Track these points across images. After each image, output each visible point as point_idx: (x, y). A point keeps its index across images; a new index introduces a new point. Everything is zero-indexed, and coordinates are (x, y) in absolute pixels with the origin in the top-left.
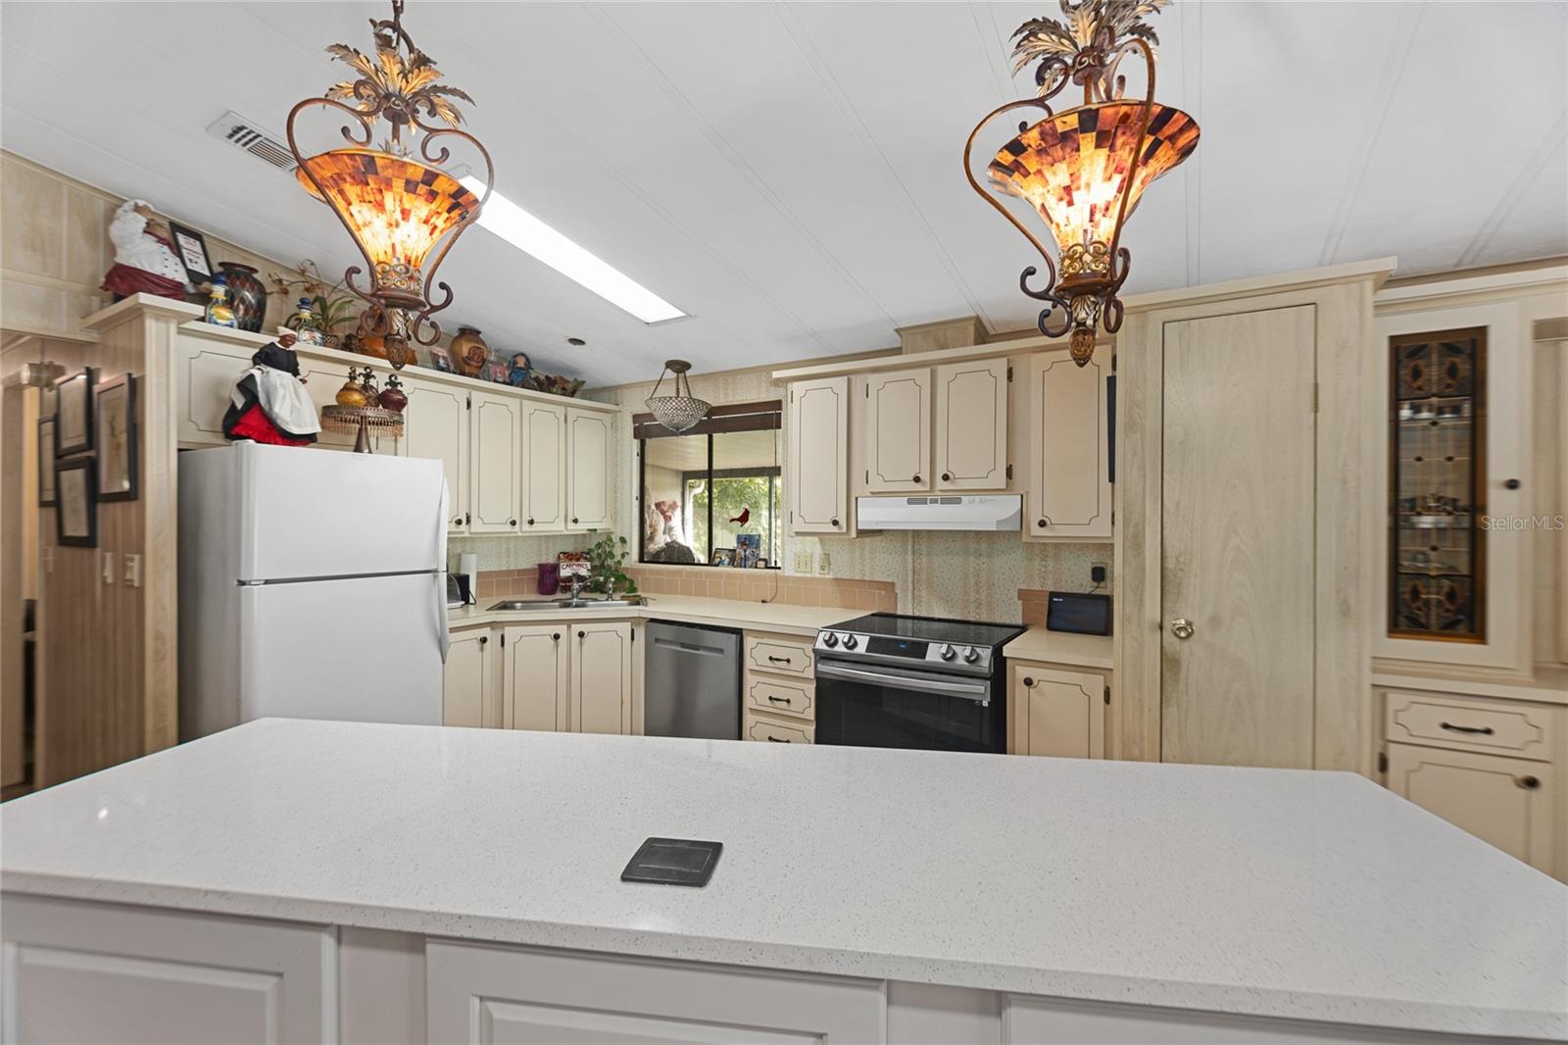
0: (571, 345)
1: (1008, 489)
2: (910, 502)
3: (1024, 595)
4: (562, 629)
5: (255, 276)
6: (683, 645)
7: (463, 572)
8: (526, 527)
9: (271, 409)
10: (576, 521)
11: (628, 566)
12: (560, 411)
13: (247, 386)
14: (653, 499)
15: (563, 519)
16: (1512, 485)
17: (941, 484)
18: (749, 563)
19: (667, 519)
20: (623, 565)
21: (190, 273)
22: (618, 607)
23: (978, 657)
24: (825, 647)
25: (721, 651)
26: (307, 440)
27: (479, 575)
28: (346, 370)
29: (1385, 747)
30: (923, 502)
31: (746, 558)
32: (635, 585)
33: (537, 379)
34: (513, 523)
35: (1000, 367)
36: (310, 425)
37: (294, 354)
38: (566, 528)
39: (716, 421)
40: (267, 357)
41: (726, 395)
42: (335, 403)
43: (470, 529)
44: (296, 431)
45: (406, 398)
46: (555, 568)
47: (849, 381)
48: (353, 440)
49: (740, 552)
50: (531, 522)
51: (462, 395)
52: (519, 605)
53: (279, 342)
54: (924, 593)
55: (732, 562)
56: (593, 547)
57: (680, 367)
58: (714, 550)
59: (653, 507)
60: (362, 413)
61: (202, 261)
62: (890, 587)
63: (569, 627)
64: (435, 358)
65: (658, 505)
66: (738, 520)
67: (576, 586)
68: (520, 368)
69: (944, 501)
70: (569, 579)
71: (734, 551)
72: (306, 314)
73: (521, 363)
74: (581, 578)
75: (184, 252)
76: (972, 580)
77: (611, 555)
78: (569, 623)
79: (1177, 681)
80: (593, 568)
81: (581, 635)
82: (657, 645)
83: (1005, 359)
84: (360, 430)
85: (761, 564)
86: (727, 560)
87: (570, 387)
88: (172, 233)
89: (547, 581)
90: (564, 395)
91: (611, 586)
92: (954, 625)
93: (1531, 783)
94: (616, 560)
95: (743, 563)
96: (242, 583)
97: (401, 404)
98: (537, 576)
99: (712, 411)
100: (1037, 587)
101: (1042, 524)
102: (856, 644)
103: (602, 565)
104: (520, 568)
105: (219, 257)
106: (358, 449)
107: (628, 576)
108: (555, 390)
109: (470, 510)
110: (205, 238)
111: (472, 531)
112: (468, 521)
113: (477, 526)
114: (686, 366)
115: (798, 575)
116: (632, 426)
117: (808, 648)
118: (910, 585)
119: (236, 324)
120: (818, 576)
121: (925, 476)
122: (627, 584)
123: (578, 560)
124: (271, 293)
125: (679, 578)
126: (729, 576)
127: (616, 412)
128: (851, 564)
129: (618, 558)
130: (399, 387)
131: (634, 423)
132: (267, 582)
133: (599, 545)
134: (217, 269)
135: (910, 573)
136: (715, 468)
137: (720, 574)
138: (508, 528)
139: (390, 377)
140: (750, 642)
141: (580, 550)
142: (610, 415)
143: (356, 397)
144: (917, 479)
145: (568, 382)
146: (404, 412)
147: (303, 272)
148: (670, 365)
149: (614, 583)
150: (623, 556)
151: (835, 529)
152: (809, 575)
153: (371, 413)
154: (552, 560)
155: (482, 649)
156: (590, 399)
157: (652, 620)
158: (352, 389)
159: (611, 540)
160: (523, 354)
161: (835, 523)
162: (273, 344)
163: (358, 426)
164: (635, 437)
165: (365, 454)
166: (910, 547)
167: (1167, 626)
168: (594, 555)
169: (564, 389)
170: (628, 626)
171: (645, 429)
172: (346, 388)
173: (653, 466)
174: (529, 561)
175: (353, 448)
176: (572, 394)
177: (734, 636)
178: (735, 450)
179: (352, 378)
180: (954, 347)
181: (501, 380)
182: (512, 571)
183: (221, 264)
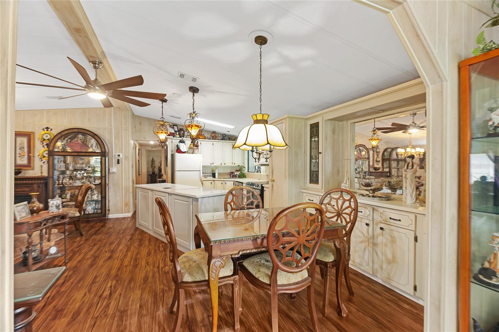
4: (223, 182)
7: (214, 172)
8: (224, 165)
9: (180, 149)
10: (234, 164)
11: (245, 173)
15: (232, 163)
16: (320, 153)
26: (185, 152)
27: (219, 173)
36: (186, 150)
37: (184, 141)
38: (232, 165)
40: (181, 142)
44: (183, 151)
45: (199, 145)
46: (234, 173)
48: (192, 152)
51: (212, 143)
68: (224, 137)
72: (188, 134)
73: (224, 135)
75: (175, 128)
77: (243, 170)
81: (226, 183)
87: (233, 139)
88: (174, 126)
102: (249, 184)
103: (241, 172)
109: (213, 162)
110: (177, 126)
112: (213, 164)
123: (238, 171)
133: (241, 169)
137: (255, 174)
138: (220, 165)
146: (199, 147)
153: (194, 148)
154: (233, 171)
155: (211, 184)
157: (236, 181)
159: (243, 167)
160: (224, 134)
163: (193, 150)
165: (194, 154)
179: (192, 143)
181: (219, 139)
182: (226, 173)
183: (180, 129)
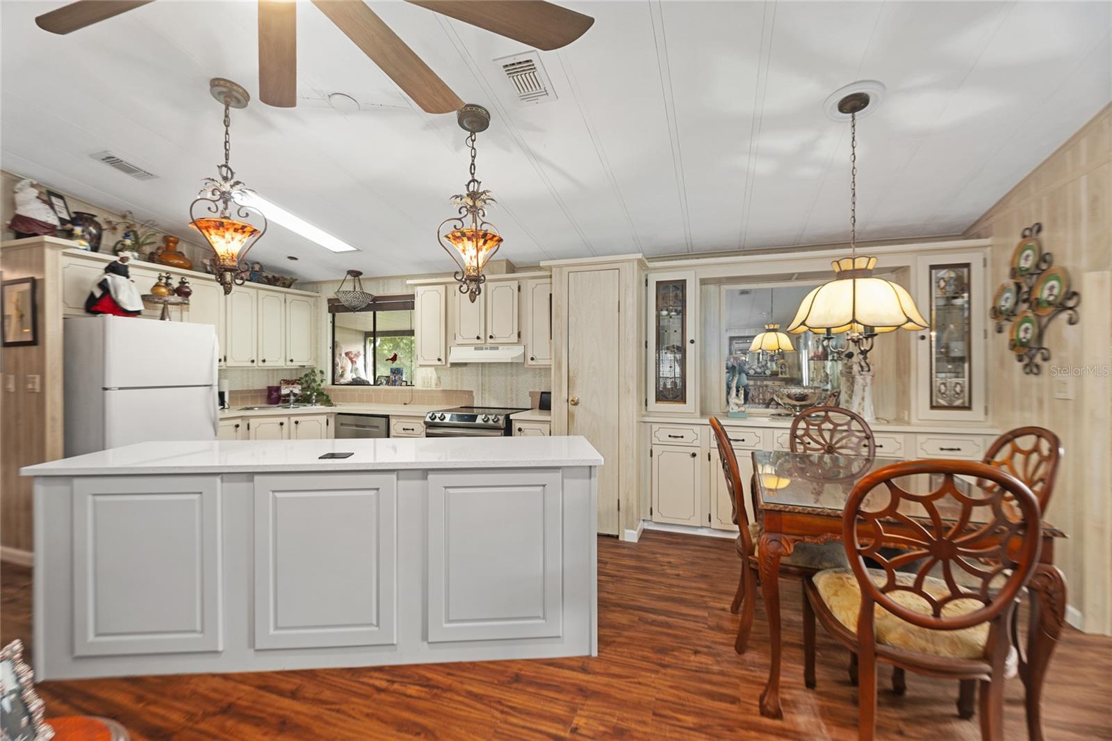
0: (289, 260)
1: (519, 343)
2: (475, 349)
3: (532, 394)
4: (285, 420)
5: (96, 219)
6: (357, 426)
7: (222, 390)
8: (261, 364)
9: (117, 297)
10: (292, 361)
11: (325, 387)
12: (282, 296)
13: (103, 285)
14: (343, 350)
15: (284, 359)
16: (692, 342)
17: (489, 340)
18: (397, 383)
19: (353, 362)
20: (322, 387)
21: (61, 220)
22: (319, 408)
23: (498, 419)
24: (430, 420)
25: (377, 427)
26: (136, 313)
27: (231, 392)
28: (157, 274)
29: (652, 447)
30: (481, 349)
31: (395, 381)
32: (330, 398)
33: (267, 277)
34: (253, 361)
35: (515, 285)
36: (138, 305)
37: (126, 267)
38: (286, 365)
39: (377, 305)
40: (113, 268)
41: (383, 290)
42: (150, 293)
43: (226, 364)
44: (130, 309)
45: (191, 291)
46: (278, 389)
47: (446, 287)
48: (159, 313)
49: (392, 377)
50: (264, 361)
52: (256, 409)
53: (120, 260)
54: (487, 395)
55: (388, 383)
56: (303, 376)
57: (356, 274)
58: (377, 377)
59: (343, 355)
60: (167, 299)
61: (65, 212)
62: (471, 393)
63: (289, 418)
64: (205, 266)
65: (347, 354)
66: (391, 359)
67: (292, 398)
68: (256, 271)
69: (491, 348)
70: (288, 395)
71: (389, 377)
72: (128, 242)
73: (257, 268)
74: (295, 395)
75: (56, 207)
76: (509, 388)
77: (314, 381)
78: (289, 416)
79: (573, 423)
80: (303, 389)
81: (297, 423)
82: (342, 427)
83: (517, 282)
84: (164, 308)
85: (404, 384)
86: (385, 382)
87: (287, 282)
88: (49, 196)
89: (273, 397)
90: (284, 287)
91: (314, 397)
92: (500, 410)
93: (694, 455)
94: (317, 383)
95: (394, 383)
96: (105, 389)
97: (188, 294)
98: (267, 394)
99: (375, 299)
100: (537, 390)
101: (532, 359)
102: (445, 417)
103: (309, 387)
104: (255, 388)
105: (74, 208)
106: (163, 318)
107: (325, 393)
108: (278, 284)
109: (226, 353)
110: (66, 198)
111: (228, 365)
112: (225, 360)
113: (230, 363)
114: (360, 273)
115: (424, 389)
116: (328, 306)
117: (422, 422)
118: (480, 392)
119: (89, 248)
120: (434, 389)
121: (482, 336)
122: (325, 398)
123: (293, 384)
124: (106, 229)
125: (357, 393)
126: (386, 391)
127: (316, 297)
128: (451, 381)
129: (319, 382)
130: (187, 285)
131: (329, 304)
132: (120, 389)
133: (306, 375)
134: (73, 215)
135: (481, 386)
136: (377, 329)
137: (380, 390)
138: (250, 364)
139: (182, 278)
140: (393, 421)
141: (294, 378)
142: (313, 299)
143: (163, 290)
144: (478, 338)
145: (286, 279)
146: (190, 298)
147: (124, 217)
148: (350, 272)
149: (316, 396)
150: (322, 381)
151: (439, 363)
152: (429, 389)
153: (170, 298)
154: (276, 384)
155: (236, 431)
156: (300, 289)
157: (339, 414)
158: (160, 286)
159: (314, 372)
160: (258, 263)
161: (439, 360)
162: (115, 262)
163: (162, 305)
164: (329, 312)
165: (167, 321)
166: (480, 371)
167: (570, 400)
168: (303, 381)
169: (284, 283)
170: (325, 417)
171: (335, 307)
172: (157, 285)
173: (340, 327)
174: (261, 383)
175: (159, 318)
176: (289, 287)
177: (384, 419)
178: (387, 320)
179: (160, 279)
180: (497, 274)
182: (251, 391)
183: (75, 213)
